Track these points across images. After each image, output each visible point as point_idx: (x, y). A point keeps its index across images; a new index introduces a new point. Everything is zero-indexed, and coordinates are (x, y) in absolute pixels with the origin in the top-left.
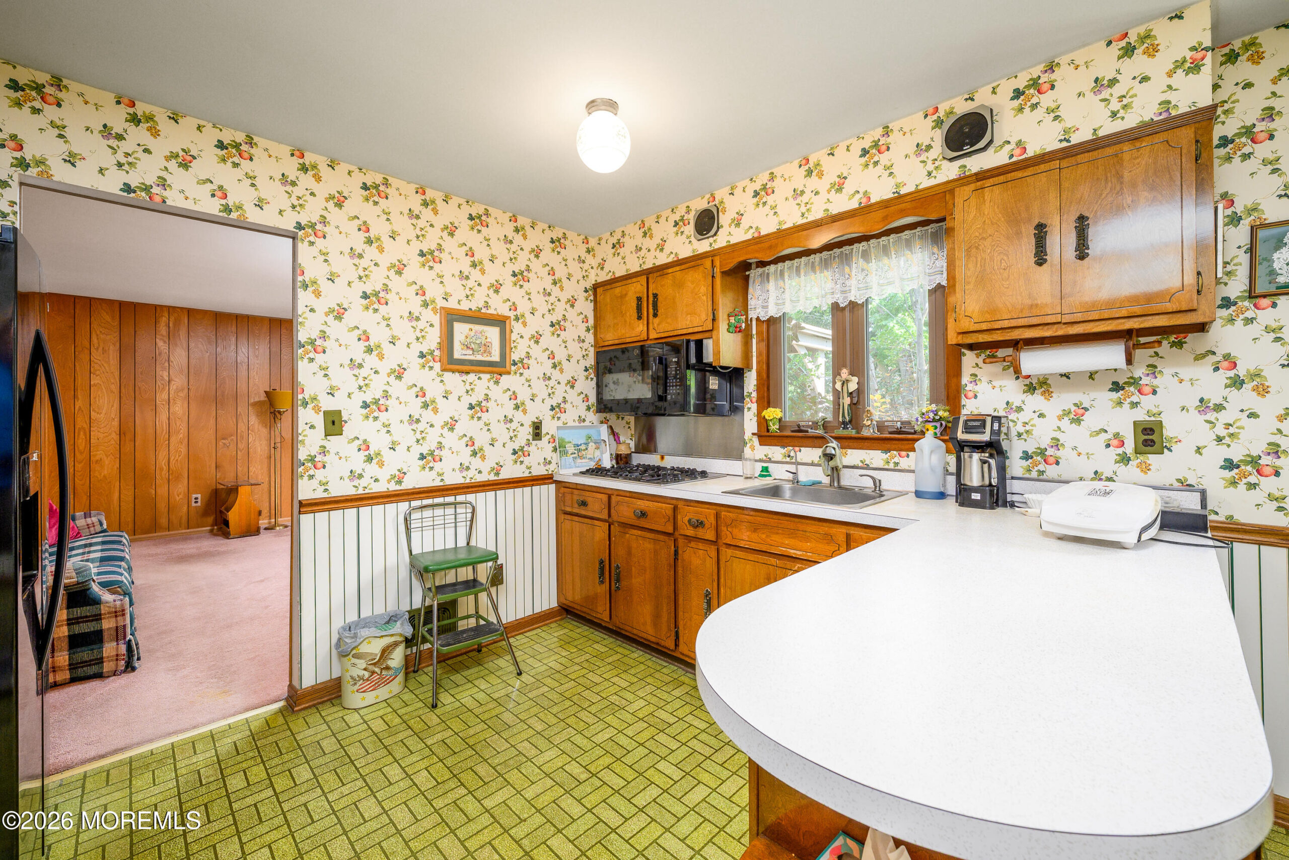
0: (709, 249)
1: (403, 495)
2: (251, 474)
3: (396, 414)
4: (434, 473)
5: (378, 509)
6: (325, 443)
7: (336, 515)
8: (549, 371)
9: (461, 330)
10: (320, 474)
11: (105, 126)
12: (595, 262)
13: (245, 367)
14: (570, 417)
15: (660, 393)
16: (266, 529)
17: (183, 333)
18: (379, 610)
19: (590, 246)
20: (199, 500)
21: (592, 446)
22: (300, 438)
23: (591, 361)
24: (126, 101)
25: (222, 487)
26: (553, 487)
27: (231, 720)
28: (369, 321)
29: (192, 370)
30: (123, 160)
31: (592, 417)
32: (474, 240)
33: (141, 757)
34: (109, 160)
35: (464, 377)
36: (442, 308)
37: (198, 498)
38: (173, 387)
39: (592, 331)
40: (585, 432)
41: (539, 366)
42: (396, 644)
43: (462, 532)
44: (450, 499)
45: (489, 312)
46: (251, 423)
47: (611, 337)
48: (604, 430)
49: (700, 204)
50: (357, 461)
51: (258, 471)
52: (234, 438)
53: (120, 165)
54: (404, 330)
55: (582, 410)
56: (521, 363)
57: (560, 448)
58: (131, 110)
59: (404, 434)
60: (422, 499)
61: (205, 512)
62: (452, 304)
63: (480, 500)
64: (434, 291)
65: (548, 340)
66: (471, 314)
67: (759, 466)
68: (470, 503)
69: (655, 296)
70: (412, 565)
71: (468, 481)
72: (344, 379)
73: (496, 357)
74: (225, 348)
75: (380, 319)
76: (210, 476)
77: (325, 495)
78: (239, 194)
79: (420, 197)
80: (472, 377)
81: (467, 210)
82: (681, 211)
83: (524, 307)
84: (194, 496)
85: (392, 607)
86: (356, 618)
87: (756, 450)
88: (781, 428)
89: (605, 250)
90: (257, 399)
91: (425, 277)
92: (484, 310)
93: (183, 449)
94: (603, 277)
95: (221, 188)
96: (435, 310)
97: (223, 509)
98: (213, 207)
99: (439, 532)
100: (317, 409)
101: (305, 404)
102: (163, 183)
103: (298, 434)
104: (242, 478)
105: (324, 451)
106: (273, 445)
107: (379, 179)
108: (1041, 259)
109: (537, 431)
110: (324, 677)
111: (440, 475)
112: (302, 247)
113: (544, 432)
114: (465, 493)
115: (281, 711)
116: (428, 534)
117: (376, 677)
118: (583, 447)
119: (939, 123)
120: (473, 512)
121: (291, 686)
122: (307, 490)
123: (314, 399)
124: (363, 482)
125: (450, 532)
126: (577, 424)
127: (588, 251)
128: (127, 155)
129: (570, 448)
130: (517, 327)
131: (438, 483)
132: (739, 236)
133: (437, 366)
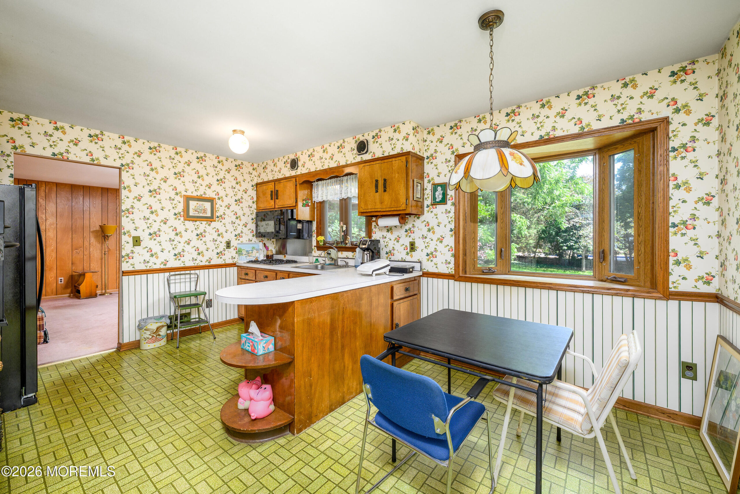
0: (295, 174)
1: (167, 270)
2: (91, 267)
3: (163, 238)
4: (180, 262)
5: (156, 275)
6: (133, 249)
7: (138, 277)
8: (234, 220)
9: (193, 204)
10: (131, 261)
11: (45, 132)
12: (256, 174)
13: (88, 213)
14: (244, 239)
15: (278, 229)
16: (100, 295)
17: (53, 195)
18: (156, 314)
19: (254, 167)
20: (63, 281)
21: (255, 251)
22: (123, 247)
23: (254, 216)
24: (53, 122)
25: (76, 274)
26: (236, 268)
27: (94, 354)
28: (152, 201)
29: (58, 214)
30: (52, 144)
31: (254, 239)
32: (199, 167)
33: (59, 364)
34: (47, 144)
35: (194, 223)
36: (184, 195)
37: (62, 280)
38: (48, 222)
39: (255, 203)
40: (252, 246)
41: (230, 217)
42: (163, 326)
43: (193, 284)
44: (188, 272)
45: (206, 196)
46: (91, 241)
47: (262, 206)
48: (261, 245)
49: (292, 157)
50: (147, 256)
51: (95, 266)
52: (82, 249)
53: (51, 146)
54: (168, 205)
55: (250, 236)
56: (221, 217)
57: (239, 252)
58: (55, 125)
59: (167, 246)
60: (175, 271)
61: (66, 287)
62: (189, 193)
63: (201, 272)
64: (181, 188)
65: (234, 207)
66: (197, 197)
67: (315, 258)
68: (197, 274)
69: (277, 191)
70: (170, 298)
71: (196, 265)
72: (141, 224)
73: (209, 214)
74: (77, 203)
75: (157, 200)
76: (69, 269)
77: (133, 269)
78: (98, 154)
79: (174, 151)
80: (198, 223)
81: (196, 155)
82: (286, 158)
83: (222, 194)
84: (60, 278)
85: (162, 313)
86: (146, 317)
87: (316, 253)
88: (324, 244)
89: (260, 170)
90: (95, 229)
91: (177, 183)
92: (203, 196)
93: (54, 255)
94: (260, 181)
95: (90, 152)
96: (181, 196)
97: (76, 285)
98: (87, 159)
99: (183, 285)
100: (130, 236)
101: (125, 234)
102: (67, 152)
103: (122, 246)
104: (86, 269)
105: (132, 252)
106: (103, 252)
107: (156, 144)
108: (377, 192)
109: (228, 245)
110: (132, 339)
111: (183, 262)
112: (124, 173)
113: (231, 245)
114: (195, 270)
115: (115, 351)
116: (178, 285)
117: (154, 338)
118: (250, 252)
119: (356, 141)
120: (198, 278)
121: (119, 343)
122: (125, 267)
123: (128, 232)
124: (149, 264)
125: (188, 284)
126: (248, 242)
127: (254, 169)
128: (54, 142)
129: (244, 252)
130: (219, 202)
131: (182, 265)
132: (304, 171)
133: (182, 219)
